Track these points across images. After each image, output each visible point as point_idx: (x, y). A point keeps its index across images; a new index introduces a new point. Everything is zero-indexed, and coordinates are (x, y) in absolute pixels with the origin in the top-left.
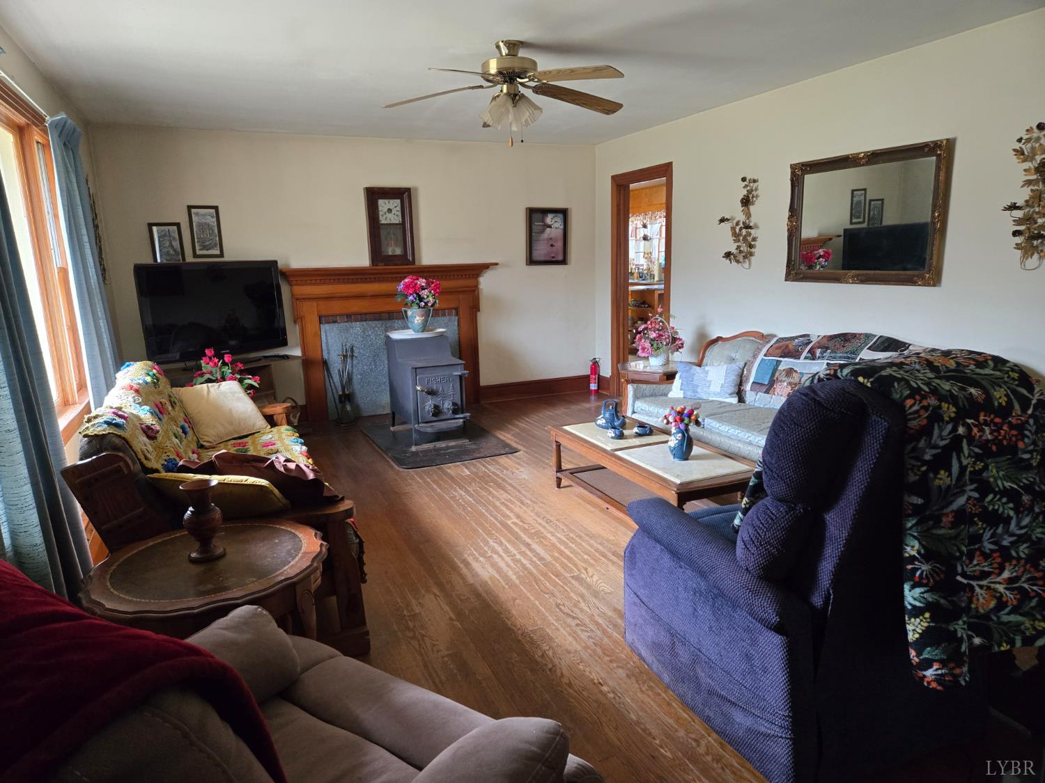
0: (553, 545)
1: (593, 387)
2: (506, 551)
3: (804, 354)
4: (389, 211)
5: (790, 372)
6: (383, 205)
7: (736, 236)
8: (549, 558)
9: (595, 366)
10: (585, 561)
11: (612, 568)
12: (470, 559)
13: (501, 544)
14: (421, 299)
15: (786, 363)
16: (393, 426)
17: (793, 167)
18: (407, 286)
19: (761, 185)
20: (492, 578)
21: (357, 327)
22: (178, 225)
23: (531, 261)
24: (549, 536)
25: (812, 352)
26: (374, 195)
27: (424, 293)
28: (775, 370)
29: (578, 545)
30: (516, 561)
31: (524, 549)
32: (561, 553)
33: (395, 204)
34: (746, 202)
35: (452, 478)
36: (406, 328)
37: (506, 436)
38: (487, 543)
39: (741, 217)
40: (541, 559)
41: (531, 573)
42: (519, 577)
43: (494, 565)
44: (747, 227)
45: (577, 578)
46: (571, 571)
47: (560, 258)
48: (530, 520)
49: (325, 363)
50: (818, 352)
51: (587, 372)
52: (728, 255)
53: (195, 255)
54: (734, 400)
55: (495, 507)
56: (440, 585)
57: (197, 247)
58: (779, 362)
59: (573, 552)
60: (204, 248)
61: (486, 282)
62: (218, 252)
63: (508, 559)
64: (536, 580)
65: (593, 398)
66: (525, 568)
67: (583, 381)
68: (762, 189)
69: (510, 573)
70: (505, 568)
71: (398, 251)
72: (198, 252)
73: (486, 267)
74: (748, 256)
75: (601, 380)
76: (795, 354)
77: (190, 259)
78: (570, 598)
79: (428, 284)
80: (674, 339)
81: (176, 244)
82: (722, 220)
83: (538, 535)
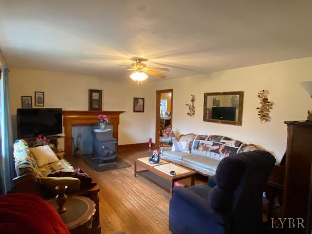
0: (147, 197)
1: (150, 146)
2: (134, 199)
3: (206, 139)
4: (96, 96)
5: (203, 144)
6: (94, 94)
7: (190, 109)
8: (147, 201)
9: (150, 140)
10: (158, 202)
11: (166, 204)
12: (124, 202)
13: (131, 196)
14: (105, 121)
15: (202, 142)
16: (93, 158)
17: (205, 94)
18: (101, 117)
19: (196, 97)
20: (131, 208)
21: (83, 128)
22: (31, 97)
23: (134, 111)
24: (146, 193)
25: (208, 139)
26: (91, 91)
27: (106, 119)
28: (199, 144)
29: (154, 196)
30: (138, 202)
31: (139, 198)
32: (150, 199)
33: (97, 94)
34: (192, 101)
35: (113, 175)
36: (99, 128)
37: (127, 161)
38: (127, 196)
39: (191, 104)
40: (145, 201)
41: (142, 206)
42: (139, 208)
43: (131, 204)
44: (193, 107)
45: (156, 207)
46: (154, 205)
47: (142, 110)
48: (139, 189)
49: (72, 139)
50: (210, 139)
51: (148, 142)
52: (188, 113)
53: (35, 106)
54: (189, 152)
55: (128, 184)
56: (116, 211)
57: (36, 103)
58: (199, 142)
59: (154, 199)
60: (38, 103)
61: (121, 116)
62: (42, 105)
63: (135, 202)
64: (145, 209)
65: (150, 149)
66: (140, 204)
67: (147, 144)
68: (196, 98)
69: (136, 206)
70: (134, 204)
71: (97, 107)
72: (36, 105)
73: (122, 112)
74: (193, 114)
75: (152, 144)
76: (204, 139)
77: (34, 107)
78: (155, 214)
79: (107, 117)
80: (173, 134)
81: (30, 102)
82: (186, 105)
83: (142, 193)
